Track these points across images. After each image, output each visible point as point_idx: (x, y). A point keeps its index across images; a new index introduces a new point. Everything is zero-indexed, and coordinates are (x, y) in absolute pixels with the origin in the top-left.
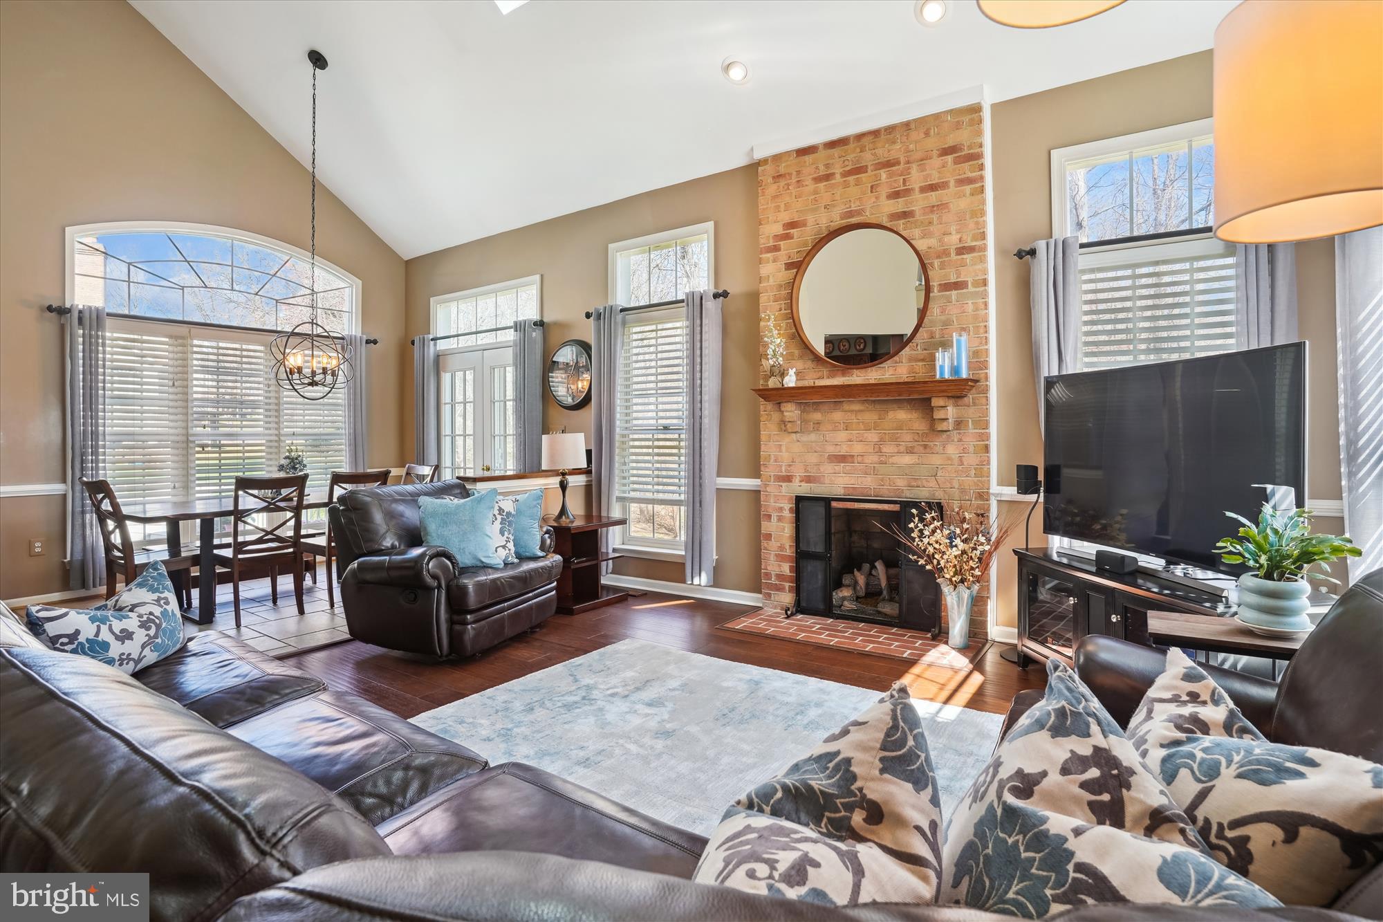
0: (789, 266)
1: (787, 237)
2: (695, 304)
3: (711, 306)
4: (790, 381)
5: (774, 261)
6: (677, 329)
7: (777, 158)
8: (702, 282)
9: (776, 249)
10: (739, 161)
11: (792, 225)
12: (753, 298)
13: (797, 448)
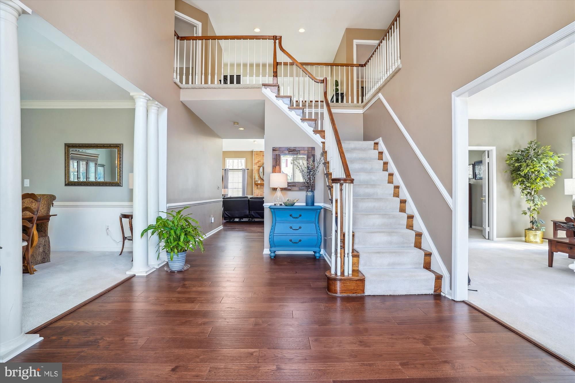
0: (258, 167)
1: (258, 163)
2: (244, 170)
3: (246, 171)
4: (259, 182)
5: (256, 166)
6: (240, 174)
7: (257, 151)
8: (243, 167)
9: (256, 164)
10: (251, 150)
11: (259, 161)
12: (252, 170)
13: (259, 191)
